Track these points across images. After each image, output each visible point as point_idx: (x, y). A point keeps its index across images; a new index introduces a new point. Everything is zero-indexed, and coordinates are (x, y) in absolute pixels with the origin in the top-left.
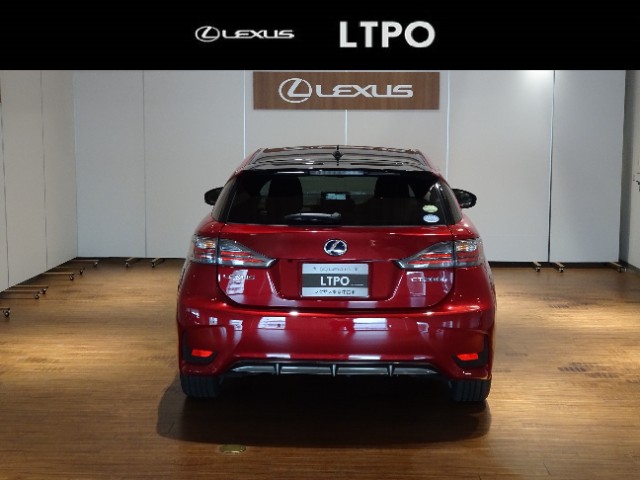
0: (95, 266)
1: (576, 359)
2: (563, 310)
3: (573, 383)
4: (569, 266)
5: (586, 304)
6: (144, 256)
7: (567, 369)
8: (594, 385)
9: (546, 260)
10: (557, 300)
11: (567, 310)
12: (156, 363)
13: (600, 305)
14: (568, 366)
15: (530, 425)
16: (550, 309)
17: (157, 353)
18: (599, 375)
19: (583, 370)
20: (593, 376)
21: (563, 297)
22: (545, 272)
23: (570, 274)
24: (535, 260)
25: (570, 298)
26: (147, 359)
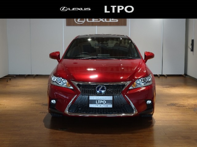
0: (15, 78)
1: (172, 102)
2: (167, 88)
3: (172, 109)
4: (168, 76)
5: (175, 87)
6: (31, 74)
7: (169, 105)
8: (178, 109)
9: (161, 74)
10: (165, 86)
11: (168, 88)
12: (37, 105)
13: (179, 87)
14: (170, 104)
15: (159, 121)
16: (163, 88)
17: (37, 102)
18: (179, 106)
19: (175, 105)
20: (178, 107)
21: (167, 85)
22: (161, 77)
23: (169, 78)
24: (158, 74)
25: (169, 85)
26: (34, 104)
